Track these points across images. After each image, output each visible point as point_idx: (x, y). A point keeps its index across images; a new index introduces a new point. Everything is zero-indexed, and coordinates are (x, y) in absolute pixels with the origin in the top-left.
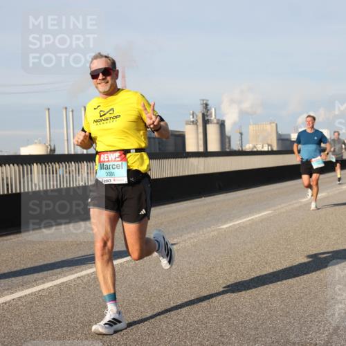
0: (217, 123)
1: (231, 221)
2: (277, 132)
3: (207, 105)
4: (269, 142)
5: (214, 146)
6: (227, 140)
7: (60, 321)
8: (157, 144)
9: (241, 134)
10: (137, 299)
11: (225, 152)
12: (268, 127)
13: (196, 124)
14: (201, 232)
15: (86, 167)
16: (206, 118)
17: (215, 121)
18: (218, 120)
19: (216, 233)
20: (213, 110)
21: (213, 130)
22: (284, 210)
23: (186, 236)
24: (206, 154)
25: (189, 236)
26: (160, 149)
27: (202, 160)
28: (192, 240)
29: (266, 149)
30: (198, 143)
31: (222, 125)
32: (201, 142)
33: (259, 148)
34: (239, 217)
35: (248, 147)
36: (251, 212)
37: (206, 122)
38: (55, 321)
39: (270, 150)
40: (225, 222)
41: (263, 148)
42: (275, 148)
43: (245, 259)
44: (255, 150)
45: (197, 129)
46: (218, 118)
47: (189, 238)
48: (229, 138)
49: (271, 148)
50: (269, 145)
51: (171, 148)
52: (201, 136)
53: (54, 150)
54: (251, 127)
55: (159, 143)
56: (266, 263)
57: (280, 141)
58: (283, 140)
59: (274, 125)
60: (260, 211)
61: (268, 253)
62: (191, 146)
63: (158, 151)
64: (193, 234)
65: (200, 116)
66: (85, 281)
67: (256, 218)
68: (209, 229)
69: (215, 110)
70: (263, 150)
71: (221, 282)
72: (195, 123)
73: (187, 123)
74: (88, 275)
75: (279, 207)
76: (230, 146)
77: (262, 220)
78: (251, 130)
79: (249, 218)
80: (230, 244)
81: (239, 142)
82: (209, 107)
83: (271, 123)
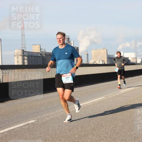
2: (107, 54)
4: (103, 60)
8: (41, 60)
9: (88, 55)
12: (102, 51)
20: (72, 42)
22: (111, 97)
23: (57, 111)
26: (43, 63)
29: (101, 63)
33: (98, 63)
34: (87, 101)
35: (91, 62)
36: (93, 98)
39: (103, 63)
41: (99, 62)
42: (106, 63)
43: (90, 124)
44: (95, 63)
47: (59, 112)
49: (104, 62)
50: (103, 61)
54: (93, 51)
55: (42, 60)
56: (102, 126)
57: (109, 59)
58: (110, 58)
60: (98, 97)
61: (103, 120)
63: (42, 64)
67: (96, 101)
69: (73, 41)
70: (99, 63)
75: (108, 95)
77: (99, 102)
78: (93, 53)
79: (93, 101)
80: (82, 115)
82: (70, 40)
83: (104, 49)
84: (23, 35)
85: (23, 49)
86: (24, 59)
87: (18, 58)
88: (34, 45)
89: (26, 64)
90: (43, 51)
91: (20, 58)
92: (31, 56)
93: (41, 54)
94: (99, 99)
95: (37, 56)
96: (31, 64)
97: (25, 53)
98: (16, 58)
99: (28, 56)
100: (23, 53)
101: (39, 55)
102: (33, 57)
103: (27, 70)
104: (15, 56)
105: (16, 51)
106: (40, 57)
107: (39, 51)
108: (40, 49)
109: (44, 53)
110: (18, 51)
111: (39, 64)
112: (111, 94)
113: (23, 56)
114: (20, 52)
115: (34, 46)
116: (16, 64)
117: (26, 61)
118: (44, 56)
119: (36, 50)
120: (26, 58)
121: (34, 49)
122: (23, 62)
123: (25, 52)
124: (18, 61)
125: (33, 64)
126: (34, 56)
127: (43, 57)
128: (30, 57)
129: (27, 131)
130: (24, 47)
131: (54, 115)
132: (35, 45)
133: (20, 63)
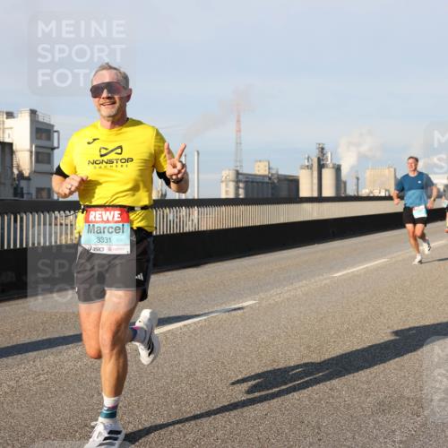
0: (333, 168)
1: (345, 269)
2: (395, 177)
3: (323, 149)
4: (387, 188)
5: (328, 191)
6: (343, 185)
7: (165, 369)
8: (270, 191)
9: (358, 179)
10: (244, 350)
11: (340, 198)
12: (386, 172)
13: (311, 169)
14: (313, 280)
15: (196, 212)
16: (322, 163)
17: (331, 166)
18: (334, 165)
19: (328, 281)
20: (329, 155)
21: (328, 175)
22: (400, 258)
23: (297, 285)
24: (320, 199)
25: (301, 284)
26: (272, 194)
27: (316, 206)
28: (303, 289)
29: (383, 194)
30: (312, 187)
31: (338, 169)
32: (316, 187)
33: (376, 194)
34: (353, 265)
35: (364, 192)
37: (321, 166)
38: (160, 370)
39: (387, 195)
40: (338, 271)
41: (380, 193)
44: (372, 195)
45: (312, 174)
46: (334, 162)
47: (300, 286)
48: (345, 183)
49: (388, 193)
50: (386, 190)
51: (284, 193)
52: (316, 181)
53: (165, 195)
54: (368, 172)
55: (272, 188)
59: (392, 170)
60: (376, 258)
61: (383, 303)
62: (305, 191)
63: (270, 196)
64: (304, 282)
65: (316, 160)
66: (191, 329)
67: (371, 266)
68: (321, 277)
69: (331, 154)
70: (380, 195)
71: (333, 332)
72: (310, 167)
73: (302, 168)
74: (195, 323)
75: (395, 255)
76: (345, 190)
77: (377, 269)
78: (368, 175)
79: (365, 266)
80: (343, 293)
81: (355, 187)
82: (325, 151)
83: (389, 168)
84: (238, 144)
85: (238, 168)
86: (237, 188)
87: (227, 186)
88: (257, 161)
89: (241, 197)
90: (274, 172)
91: (232, 186)
92: (252, 182)
93: (270, 179)
94: (376, 263)
95: (263, 183)
96: (250, 196)
97: (240, 176)
98: (223, 185)
99: (246, 182)
100: (237, 177)
101: (267, 180)
102: (255, 184)
103: (242, 208)
104: (222, 182)
105: (225, 173)
106: (268, 183)
107: (267, 173)
108: (269, 169)
109: (276, 176)
110: (227, 172)
111: (265, 196)
112: (399, 253)
113: (237, 181)
114: (232, 175)
115: (259, 163)
116: (223, 196)
117: (241, 192)
118: (276, 181)
119: (260, 170)
120: (241, 185)
121: (257, 168)
122: (237, 193)
123: (241, 174)
124: (227, 192)
125: (255, 196)
126: (257, 182)
127: (273, 183)
128: (250, 184)
129: (240, 320)
130: (238, 164)
131: (290, 291)
132: (260, 161)
133: (231, 195)
